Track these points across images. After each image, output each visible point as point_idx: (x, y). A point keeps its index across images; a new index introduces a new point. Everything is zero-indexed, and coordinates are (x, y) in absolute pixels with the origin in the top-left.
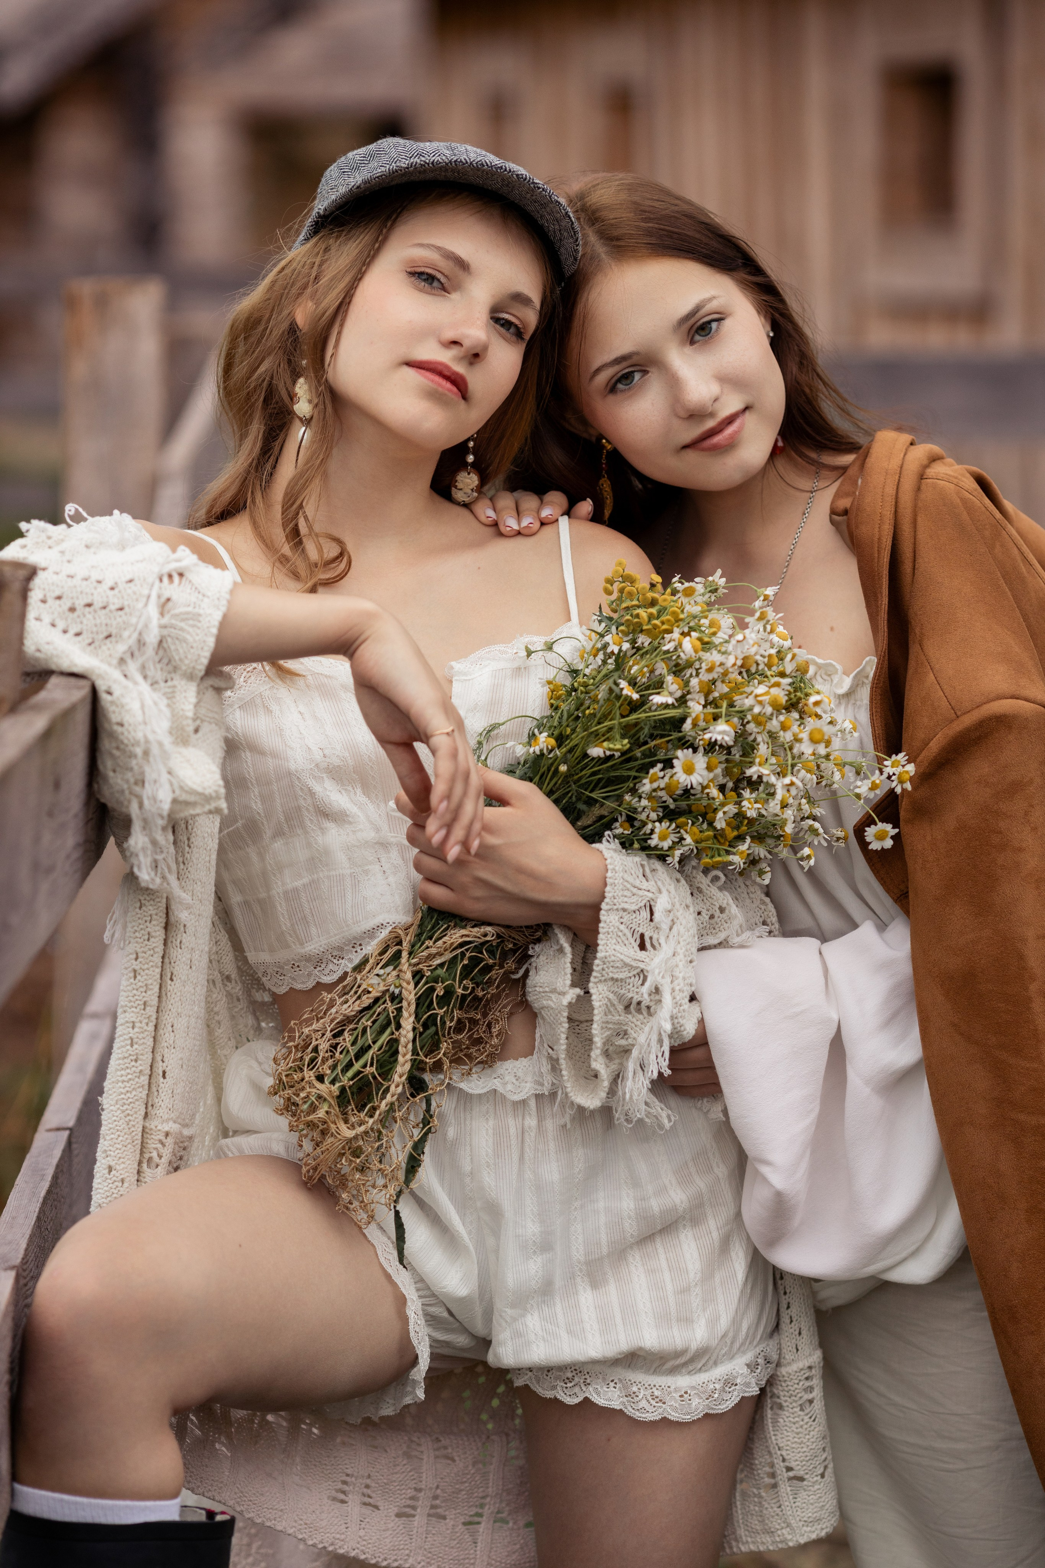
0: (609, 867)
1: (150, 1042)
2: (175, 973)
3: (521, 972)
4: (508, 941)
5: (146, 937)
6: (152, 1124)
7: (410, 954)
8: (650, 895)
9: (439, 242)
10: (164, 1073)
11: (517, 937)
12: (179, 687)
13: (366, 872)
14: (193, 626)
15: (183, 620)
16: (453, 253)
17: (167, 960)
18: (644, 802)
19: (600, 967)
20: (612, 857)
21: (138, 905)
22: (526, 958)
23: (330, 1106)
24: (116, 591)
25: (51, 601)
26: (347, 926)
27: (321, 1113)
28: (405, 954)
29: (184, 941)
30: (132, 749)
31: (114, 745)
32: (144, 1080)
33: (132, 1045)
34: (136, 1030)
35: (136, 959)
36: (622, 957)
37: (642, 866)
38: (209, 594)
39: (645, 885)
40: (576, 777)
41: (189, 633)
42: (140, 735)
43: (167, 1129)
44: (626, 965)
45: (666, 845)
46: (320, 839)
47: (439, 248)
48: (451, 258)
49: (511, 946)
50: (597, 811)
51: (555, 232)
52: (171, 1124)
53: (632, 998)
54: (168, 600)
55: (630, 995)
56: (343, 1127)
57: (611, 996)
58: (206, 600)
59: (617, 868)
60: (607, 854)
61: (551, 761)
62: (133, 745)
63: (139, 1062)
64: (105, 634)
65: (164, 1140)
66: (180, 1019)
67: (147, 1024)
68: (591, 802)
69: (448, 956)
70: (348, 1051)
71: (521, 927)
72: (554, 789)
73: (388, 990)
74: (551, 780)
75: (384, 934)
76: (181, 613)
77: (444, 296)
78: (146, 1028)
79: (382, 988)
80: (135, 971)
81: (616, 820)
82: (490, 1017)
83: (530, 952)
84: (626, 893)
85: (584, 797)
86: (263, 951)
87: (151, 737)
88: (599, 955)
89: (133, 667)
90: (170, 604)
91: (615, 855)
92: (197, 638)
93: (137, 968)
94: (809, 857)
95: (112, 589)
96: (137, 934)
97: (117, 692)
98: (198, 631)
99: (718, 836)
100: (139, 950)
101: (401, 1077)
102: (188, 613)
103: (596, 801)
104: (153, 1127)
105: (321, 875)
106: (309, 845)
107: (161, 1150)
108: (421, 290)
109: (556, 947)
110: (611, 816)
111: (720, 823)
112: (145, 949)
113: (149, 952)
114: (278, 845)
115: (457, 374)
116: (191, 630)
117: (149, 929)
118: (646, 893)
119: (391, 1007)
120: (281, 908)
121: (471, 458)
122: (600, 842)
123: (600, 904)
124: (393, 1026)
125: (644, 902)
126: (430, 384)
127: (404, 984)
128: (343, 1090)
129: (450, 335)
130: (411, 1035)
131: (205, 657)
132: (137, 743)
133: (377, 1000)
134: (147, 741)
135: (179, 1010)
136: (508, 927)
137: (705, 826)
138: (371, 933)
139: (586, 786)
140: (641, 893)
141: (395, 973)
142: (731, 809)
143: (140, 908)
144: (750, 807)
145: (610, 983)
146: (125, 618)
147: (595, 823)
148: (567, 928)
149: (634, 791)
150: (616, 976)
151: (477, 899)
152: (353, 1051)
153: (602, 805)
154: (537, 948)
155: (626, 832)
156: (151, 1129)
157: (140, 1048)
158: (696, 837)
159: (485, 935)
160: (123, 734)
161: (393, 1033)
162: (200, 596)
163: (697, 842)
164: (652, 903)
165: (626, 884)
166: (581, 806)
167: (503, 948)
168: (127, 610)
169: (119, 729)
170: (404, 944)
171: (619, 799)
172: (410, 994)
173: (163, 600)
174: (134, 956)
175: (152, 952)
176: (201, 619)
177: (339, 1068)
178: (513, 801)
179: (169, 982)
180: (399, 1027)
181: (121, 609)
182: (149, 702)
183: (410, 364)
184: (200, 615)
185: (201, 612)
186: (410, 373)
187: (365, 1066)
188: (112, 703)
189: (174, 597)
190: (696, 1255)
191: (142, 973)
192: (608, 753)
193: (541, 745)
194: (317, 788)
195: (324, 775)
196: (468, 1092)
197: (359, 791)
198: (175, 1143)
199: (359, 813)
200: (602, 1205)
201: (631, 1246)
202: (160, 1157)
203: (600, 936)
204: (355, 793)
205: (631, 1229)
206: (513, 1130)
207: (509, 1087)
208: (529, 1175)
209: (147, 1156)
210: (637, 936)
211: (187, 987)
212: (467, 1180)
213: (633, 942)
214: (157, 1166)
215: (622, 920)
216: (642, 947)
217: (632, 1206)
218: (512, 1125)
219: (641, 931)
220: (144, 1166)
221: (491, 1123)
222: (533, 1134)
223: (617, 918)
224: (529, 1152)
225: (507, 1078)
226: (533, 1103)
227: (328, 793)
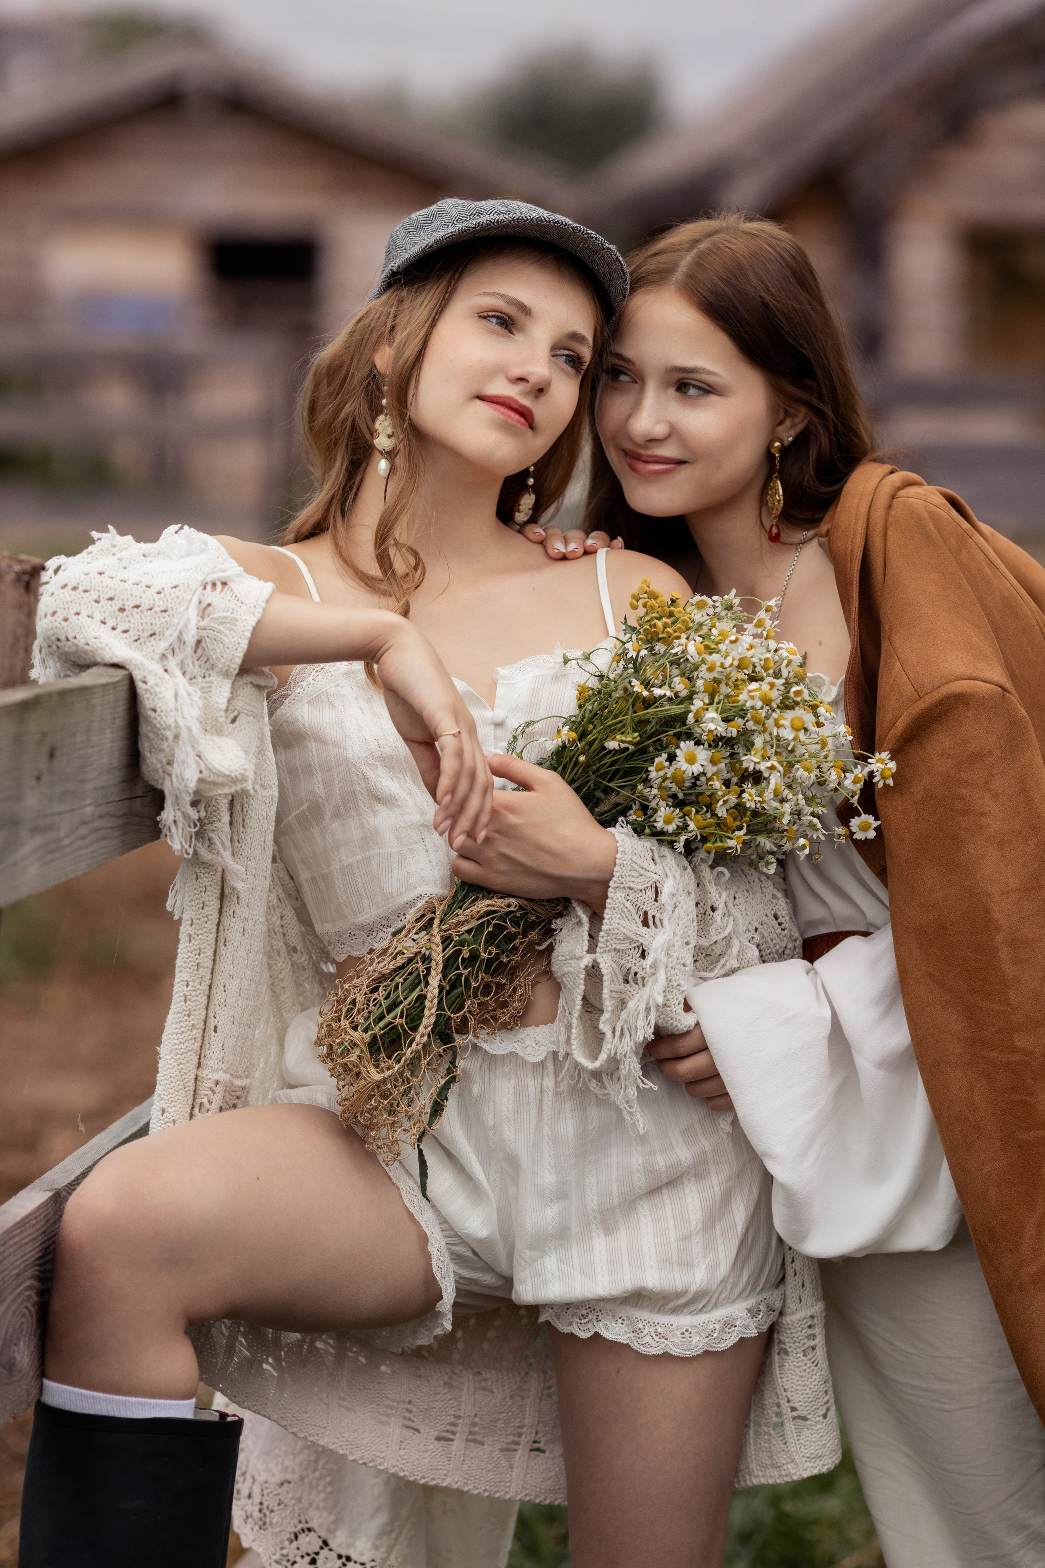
0: (619, 849)
1: (204, 1000)
2: (228, 939)
3: (545, 945)
4: (531, 912)
5: (201, 906)
6: (203, 1073)
7: (442, 921)
8: (657, 877)
9: (501, 291)
10: (216, 1027)
11: (539, 910)
12: (215, 683)
13: (412, 851)
14: (230, 629)
15: (221, 623)
16: (516, 299)
17: (221, 928)
18: (655, 791)
19: (605, 939)
20: (622, 840)
21: (195, 876)
22: (549, 933)
23: (362, 1052)
24: (162, 595)
25: (103, 602)
26: (393, 898)
27: (353, 1057)
28: (437, 922)
29: (237, 911)
30: (164, 732)
31: (149, 728)
32: (198, 1033)
33: (185, 1001)
34: (189, 988)
35: (192, 925)
36: (625, 931)
37: (652, 851)
38: (248, 601)
39: (652, 867)
40: (594, 767)
41: (226, 635)
42: (171, 721)
43: (216, 1078)
44: (627, 938)
45: (671, 828)
46: (372, 821)
47: (501, 295)
48: (515, 304)
49: (534, 918)
50: (613, 799)
51: (603, 274)
52: (221, 1073)
53: (630, 968)
54: (209, 605)
55: (629, 966)
56: (373, 1071)
57: (614, 965)
58: (243, 607)
59: (627, 851)
60: (618, 837)
61: (572, 753)
62: (165, 729)
63: (192, 1017)
64: (150, 632)
65: (214, 1088)
66: (232, 981)
67: (200, 983)
68: (608, 791)
69: (475, 923)
70: (381, 1005)
72: (575, 778)
73: (420, 952)
74: (573, 769)
75: (421, 904)
76: (220, 618)
77: (513, 337)
78: (199, 986)
79: (414, 950)
80: (190, 936)
81: (631, 808)
82: (515, 983)
83: (553, 926)
84: (633, 873)
85: (602, 787)
86: (327, 922)
87: (181, 722)
88: (604, 927)
89: (173, 663)
90: (210, 609)
91: (626, 839)
92: (232, 640)
93: (192, 933)
94: (804, 847)
95: (159, 593)
96: (193, 903)
97: (151, 681)
98: (234, 634)
99: (720, 824)
100: (194, 917)
101: (426, 1028)
102: (226, 617)
103: (613, 790)
104: (204, 1075)
105: (372, 853)
106: (362, 825)
107: (212, 1097)
108: (492, 332)
109: (575, 920)
110: (626, 804)
111: (721, 812)
112: (200, 917)
113: (203, 920)
114: (336, 825)
115: (524, 407)
116: (227, 632)
117: (203, 899)
118: (653, 875)
119: (421, 967)
120: (338, 882)
121: (531, 481)
122: (614, 826)
123: (609, 882)
124: (422, 983)
125: (650, 883)
126: (500, 416)
127: (434, 948)
128: (374, 1037)
129: (517, 372)
130: (437, 992)
131: (239, 657)
132: (169, 728)
133: (410, 960)
134: (177, 727)
135: (231, 972)
137: (709, 815)
138: (410, 903)
139: (604, 776)
140: (648, 874)
141: (427, 938)
142: (733, 799)
143: (197, 879)
144: (751, 797)
145: (613, 953)
146: (168, 619)
147: (611, 810)
148: (584, 904)
149: (646, 781)
150: (618, 947)
151: (501, 873)
152: (385, 1005)
153: (618, 793)
154: (559, 921)
155: (639, 819)
156: (203, 1078)
157: (193, 1004)
158: (700, 824)
159: (509, 906)
160: (155, 719)
161: (421, 990)
162: (239, 603)
163: (699, 828)
164: (658, 885)
165: (634, 865)
166: (599, 794)
167: (526, 918)
168: (170, 612)
169: (153, 714)
170: (438, 913)
171: (634, 788)
172: (439, 956)
173: (204, 605)
174: (190, 922)
175: (206, 919)
176: (236, 623)
178: (536, 787)
179: (223, 947)
180: (427, 984)
181: (165, 611)
182: (182, 692)
183: (481, 398)
184: (235, 619)
185: (237, 616)
186: (482, 406)
187: (395, 1018)
188: (146, 690)
189: (216, 603)
190: (698, 1207)
191: (196, 938)
192: (623, 745)
193: (564, 738)
194: (371, 774)
195: (378, 763)
196: (492, 1052)
197: (408, 779)
198: (225, 1091)
199: (408, 799)
200: (614, 1160)
201: (640, 1197)
202: (210, 1102)
203: (606, 911)
204: (405, 782)
205: (640, 1181)
206: (531, 1090)
207: (529, 1050)
208: (546, 1130)
209: (198, 1101)
210: (641, 912)
211: (240, 952)
212: (491, 1133)
213: (636, 917)
214: (208, 1111)
215: (628, 898)
216: (645, 923)
217: (640, 1161)
218: (532, 1085)
219: (645, 909)
220: (196, 1110)
221: (513, 1082)
222: (550, 1094)
223: (623, 896)
224: (547, 1110)
225: (528, 1043)
226: (550, 1065)
227: (380, 779)
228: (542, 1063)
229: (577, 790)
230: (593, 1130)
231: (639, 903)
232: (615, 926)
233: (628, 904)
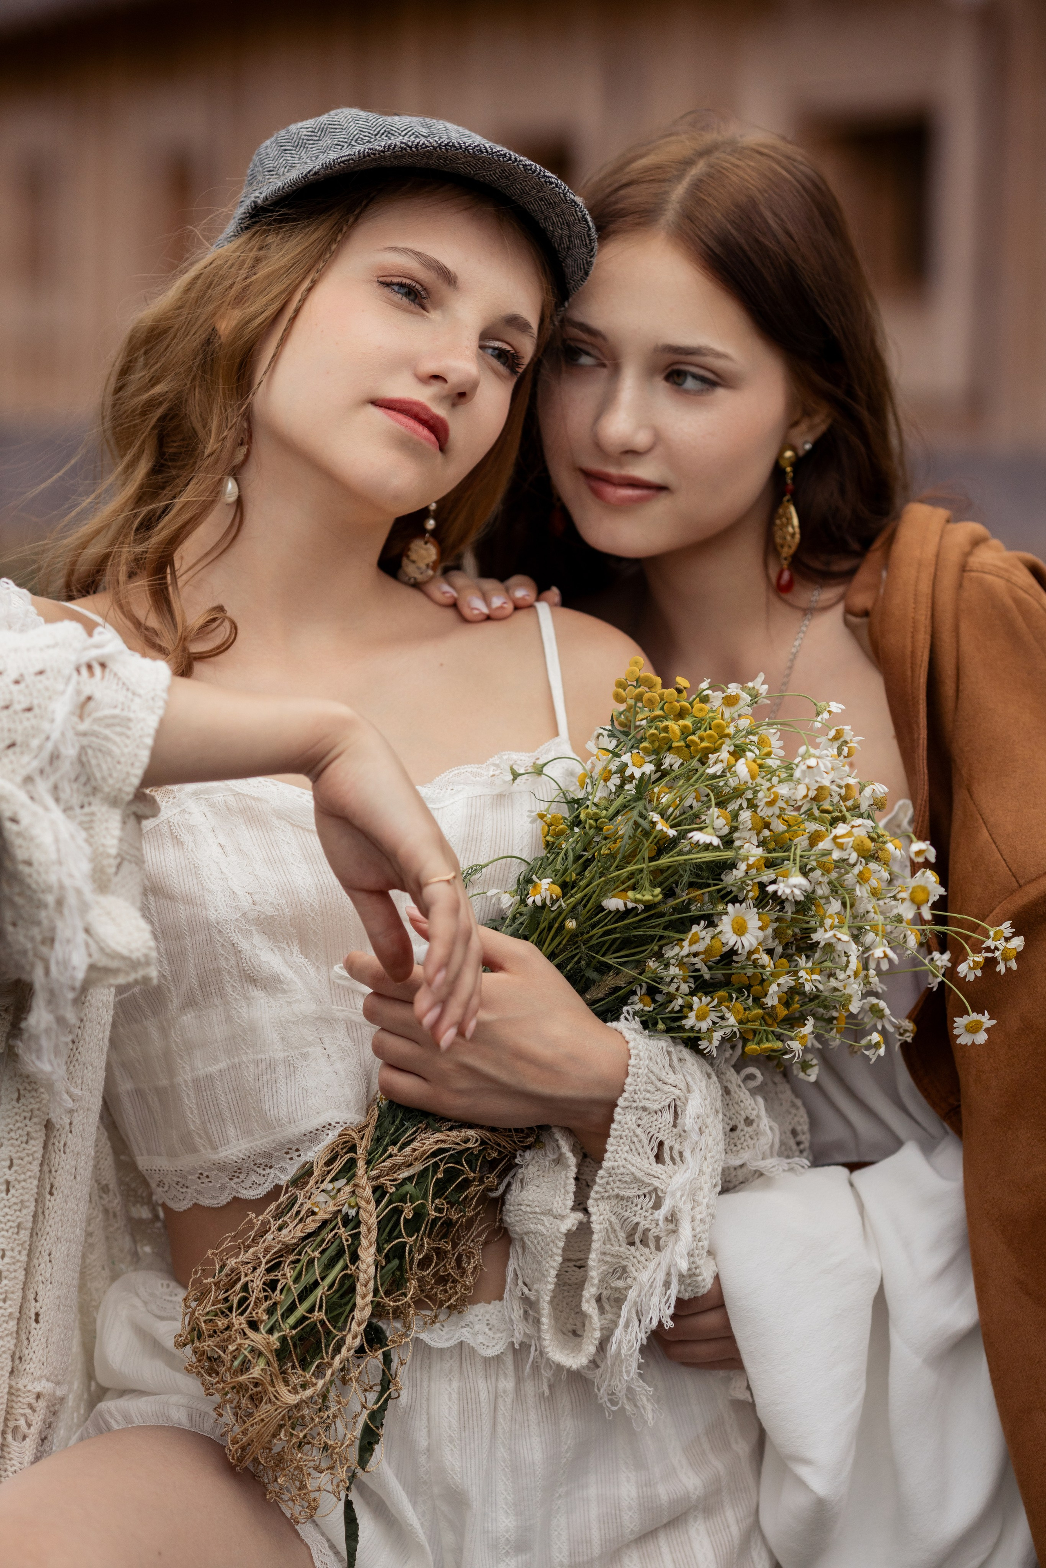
0: (630, 1052)
1: (21, 1275)
2: (56, 1185)
3: (502, 1188)
4: (492, 1148)
5: (25, 1139)
6: (21, 1383)
7: (368, 1163)
8: (677, 1092)
9: (419, 247)
10: (37, 1315)
11: (503, 1143)
12: (99, 815)
13: (305, 1056)
14: (120, 734)
15: (108, 726)
16: (437, 262)
17: (46, 1168)
18: (674, 970)
20: (632, 1041)
21: (16, 1095)
23: (268, 1363)
24: (22, 686)
26: (280, 1126)
27: (256, 1372)
28: (361, 1164)
29: (69, 1143)
30: (41, 896)
31: (17, 889)
32: (12, 1325)
33: (1, 1280)
34: (6, 1260)
35: (10, 1167)
36: (633, 1170)
37: (669, 1053)
38: (142, 692)
39: (672, 1078)
40: (586, 936)
41: (115, 743)
42: (53, 879)
43: (38, 1389)
44: (636, 1179)
45: (705, 1025)
46: (244, 1012)
47: (418, 254)
48: (434, 268)
49: (495, 1155)
50: (611, 981)
51: (561, 238)
52: (43, 1382)
53: (638, 1223)
54: (89, 698)
55: (636, 1220)
56: (283, 1390)
57: (613, 1220)
58: (137, 700)
59: (639, 1054)
60: (626, 1036)
61: (553, 915)
62: (43, 892)
63: (9, 1302)
64: (8, 742)
65: (34, 1404)
66: (59, 1245)
67: (20, 1252)
68: (603, 969)
69: (418, 1167)
70: (290, 1289)
71: (510, 1130)
72: (557, 951)
73: (340, 1211)
74: (553, 939)
75: (331, 1137)
76: (106, 717)
77: (423, 315)
78: (20, 1257)
79: (332, 1208)
80: (8, 1183)
81: (634, 993)
82: (461, 1247)
83: (517, 1161)
84: (650, 1087)
85: (594, 962)
86: (158, 1155)
87: (67, 882)
89: (42, 787)
90: (92, 704)
91: (636, 1038)
92: (126, 750)
93: (10, 1179)
94: (877, 1045)
95: (17, 682)
96: (12, 1134)
97: (25, 819)
98: (128, 742)
99: (768, 1015)
100: (14, 1156)
101: (359, 1325)
102: (114, 717)
103: (609, 967)
104: (21, 1386)
105: (245, 1058)
106: (229, 1018)
107: (30, 1417)
108: (397, 306)
109: (552, 1157)
110: (628, 988)
111: (771, 1000)
112: (23, 1155)
113: (27, 1159)
115: (437, 418)
116: (117, 739)
117: (28, 1129)
118: (672, 1089)
119: (344, 1233)
120: (189, 1101)
121: (431, 524)
122: (617, 1019)
123: (617, 1099)
124: (347, 1257)
125: (669, 1100)
126: (403, 429)
127: (363, 1204)
128: (283, 1340)
129: (431, 366)
130: (372, 1270)
131: (136, 776)
132: (49, 889)
133: (325, 1223)
134: (62, 887)
135: (59, 1234)
136: (493, 1130)
137: (752, 1002)
138: (313, 1136)
139: (596, 948)
140: (666, 1088)
141: (348, 1189)
142: (785, 981)
143: (18, 1100)
144: (807, 978)
145: (614, 1204)
146: (34, 721)
147: (609, 995)
148: (569, 1131)
149: (659, 956)
150: (622, 1193)
151: (460, 1092)
152: (296, 1289)
153: (618, 972)
154: (528, 1155)
155: (647, 1009)
156: (19, 1390)
157: (10, 1284)
158: (740, 1016)
159: (467, 1141)
160: (30, 876)
161: (346, 1267)
162: (130, 695)
163: (740, 1022)
164: (678, 1103)
165: (650, 1075)
166: (591, 974)
167: (484, 1157)
168: (36, 710)
169: (25, 869)
170: (360, 1151)
171: (640, 965)
172: (370, 1216)
173: (83, 698)
174: (8, 1163)
175: (31, 1158)
176: (131, 725)
177: (279, 1312)
178: (509, 966)
179: (48, 1197)
180: (355, 1258)
181: (29, 710)
182: (64, 834)
183: (376, 403)
184: (129, 720)
185: (132, 715)
186: (378, 414)
187: (311, 1310)
188: (19, 834)
189: (97, 695)
191: (17, 1186)
192: (630, 905)
193: (544, 895)
194: (244, 944)
195: (253, 928)
196: (432, 1344)
197: (296, 949)
198: (48, 1407)
199: (296, 979)
200: (592, 1492)
201: (628, 1546)
202: (29, 1426)
203: (611, 1140)
204: (291, 953)
205: (631, 1522)
206: (483, 1395)
207: (481, 1339)
208: (501, 1452)
209: (11, 1424)
210: (655, 1144)
211: (69, 1203)
212: (423, 1459)
213: (649, 1151)
214: (24, 1437)
215: (639, 1122)
216: (659, 1158)
217: (634, 1493)
218: (482, 1387)
219: (661, 1138)
220: (9, 1437)
221: (455, 1385)
222: (509, 1400)
223: (634, 1118)
224: (503, 1425)
225: (477, 1327)
226: (509, 1360)
227: (257, 952)
228: (498, 1358)
229: (560, 967)
230: (567, 1452)
231: (653, 1131)
232: (621, 1162)
233: (639, 1131)
